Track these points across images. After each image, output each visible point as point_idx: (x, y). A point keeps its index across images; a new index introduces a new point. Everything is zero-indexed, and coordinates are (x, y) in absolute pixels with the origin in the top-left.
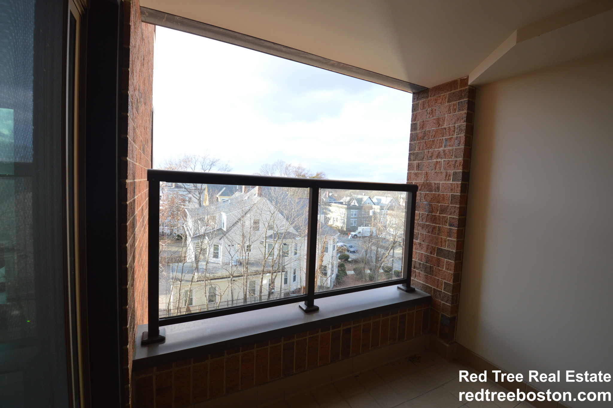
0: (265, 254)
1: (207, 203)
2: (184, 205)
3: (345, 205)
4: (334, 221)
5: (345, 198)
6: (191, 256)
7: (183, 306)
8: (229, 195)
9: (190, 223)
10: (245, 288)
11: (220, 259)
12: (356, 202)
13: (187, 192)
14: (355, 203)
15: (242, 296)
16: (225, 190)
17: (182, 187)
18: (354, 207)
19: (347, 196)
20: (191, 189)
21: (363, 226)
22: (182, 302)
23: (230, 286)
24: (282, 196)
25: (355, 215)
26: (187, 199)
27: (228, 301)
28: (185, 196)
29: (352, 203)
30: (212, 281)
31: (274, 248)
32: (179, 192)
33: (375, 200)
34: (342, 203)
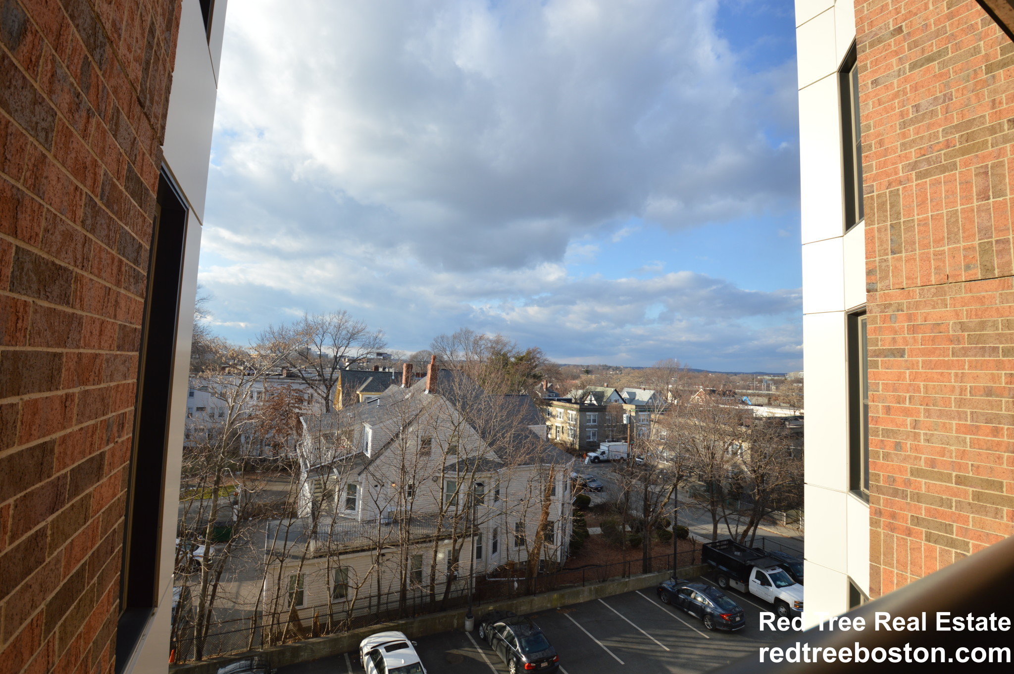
0: (442, 503)
1: (340, 406)
2: (300, 409)
3: (576, 403)
4: (557, 432)
5: (574, 392)
6: (305, 508)
7: (286, 608)
8: (378, 390)
9: (308, 442)
10: (404, 572)
11: (359, 513)
12: (593, 399)
13: (307, 385)
14: (591, 401)
15: (397, 586)
16: (371, 381)
17: (299, 376)
18: (591, 407)
19: (577, 388)
20: (313, 380)
21: (609, 442)
22: (284, 601)
23: (374, 569)
24: (474, 393)
25: (594, 421)
26: (306, 397)
27: (370, 597)
28: (302, 391)
29: (586, 400)
30: (341, 557)
31: (458, 492)
32: (292, 385)
33: (625, 395)
34: (569, 401)
